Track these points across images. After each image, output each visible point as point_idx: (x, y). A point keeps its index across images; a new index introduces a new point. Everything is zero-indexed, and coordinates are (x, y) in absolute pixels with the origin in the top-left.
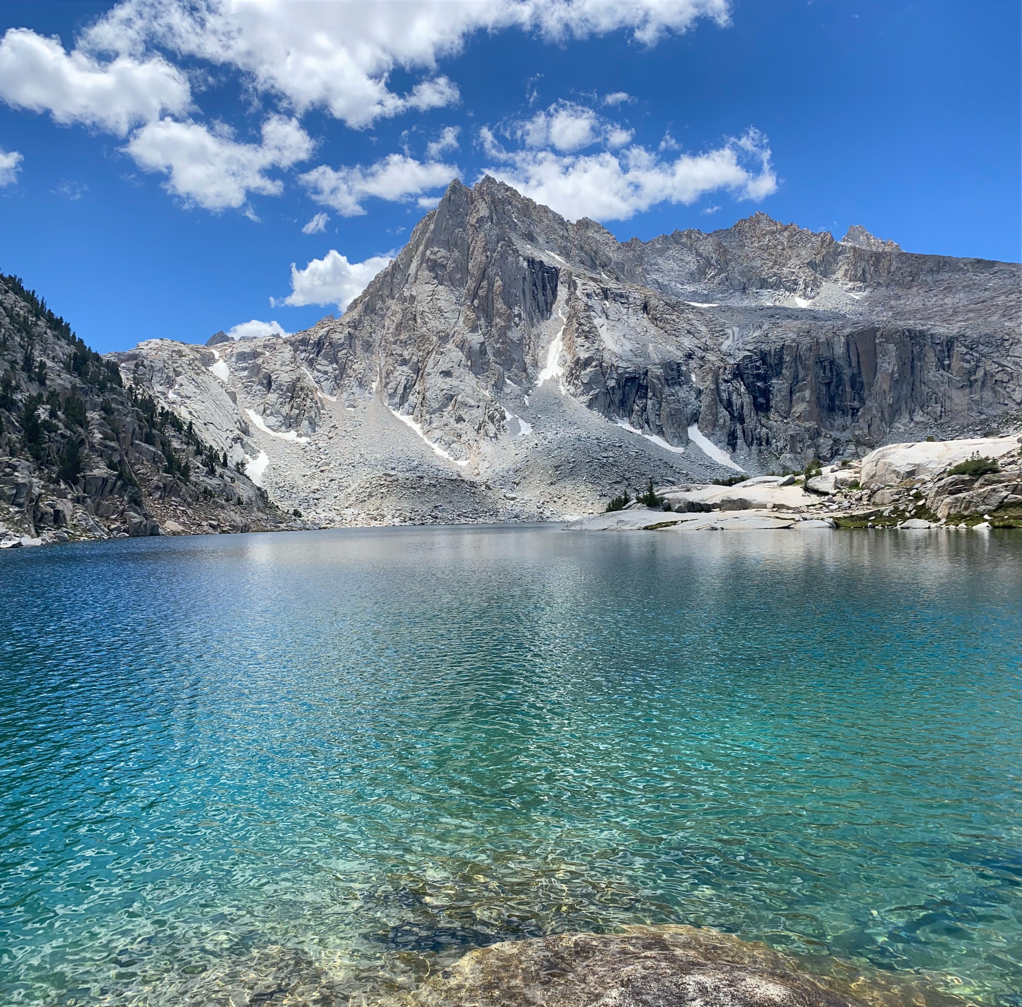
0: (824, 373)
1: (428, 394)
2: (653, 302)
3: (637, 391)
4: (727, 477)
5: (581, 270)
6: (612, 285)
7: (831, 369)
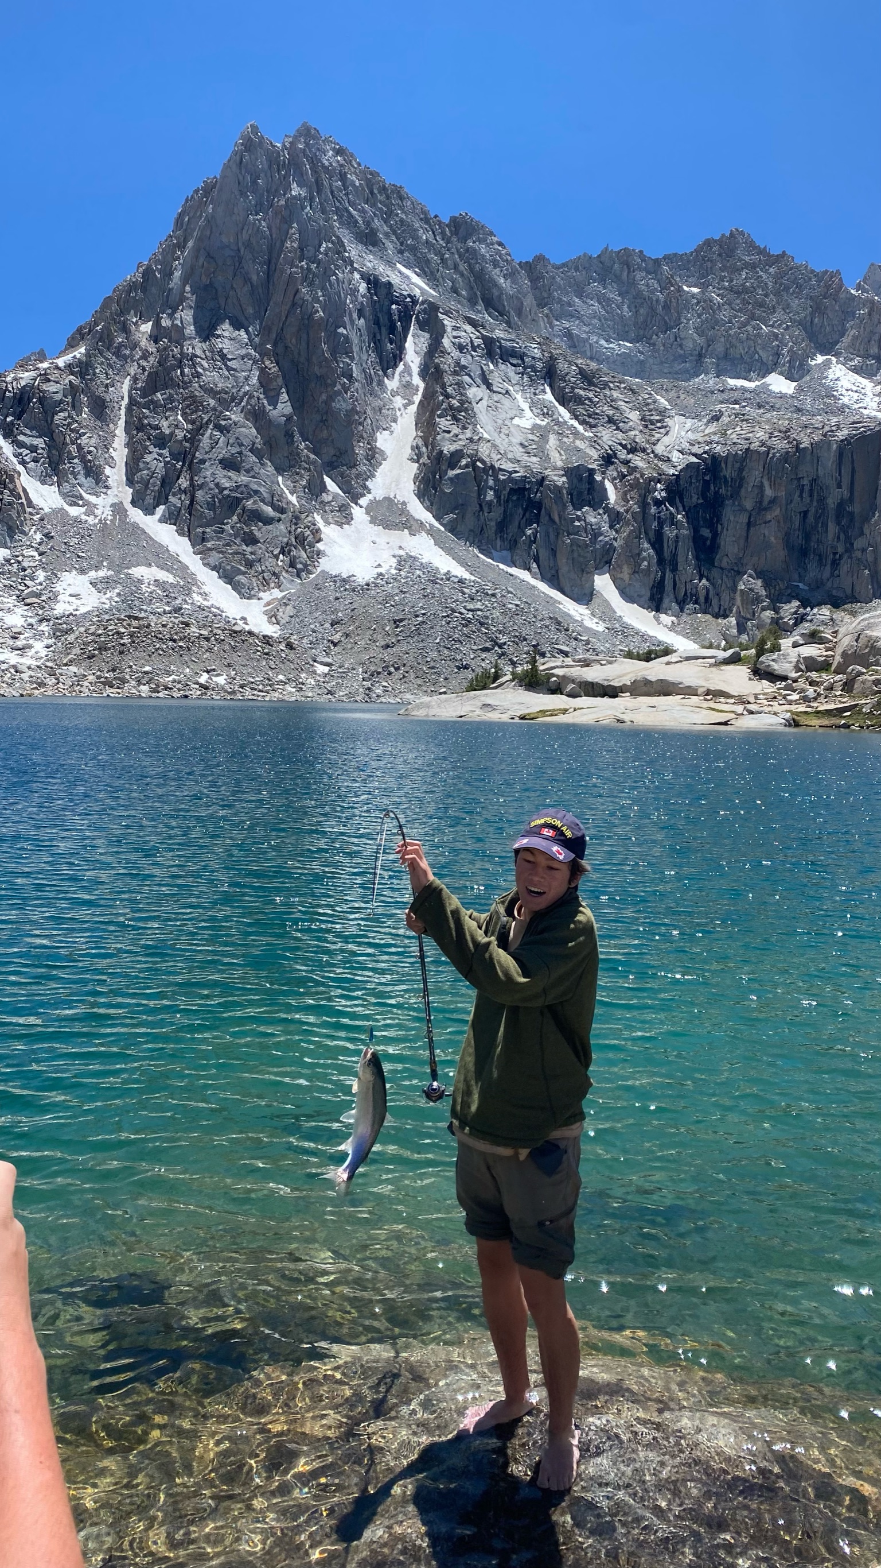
0: (801, 496)
1: (199, 494)
2: (562, 366)
3: (525, 510)
4: (645, 647)
5: (453, 305)
6: (499, 333)
7: (811, 491)
